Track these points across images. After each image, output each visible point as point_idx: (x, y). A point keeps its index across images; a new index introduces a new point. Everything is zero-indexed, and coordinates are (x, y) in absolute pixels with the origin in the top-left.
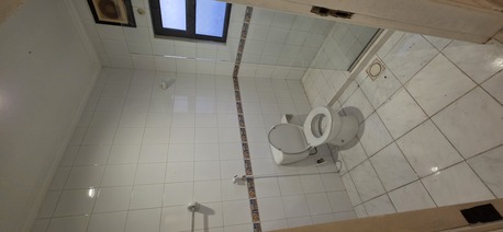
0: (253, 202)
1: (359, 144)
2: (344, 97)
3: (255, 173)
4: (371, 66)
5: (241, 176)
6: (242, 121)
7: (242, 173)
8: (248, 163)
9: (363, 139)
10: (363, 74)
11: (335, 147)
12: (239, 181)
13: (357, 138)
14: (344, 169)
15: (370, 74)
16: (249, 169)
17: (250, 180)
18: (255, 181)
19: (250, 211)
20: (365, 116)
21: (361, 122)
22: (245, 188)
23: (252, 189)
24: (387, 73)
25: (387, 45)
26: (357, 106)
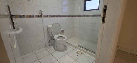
0: (33, 16)
1: (55, 51)
2: (70, 46)
3: (44, 18)
4: (81, 52)
5: (42, 13)
6: (61, 16)
7: (44, 14)
8: (47, 16)
9: (57, 52)
10: (78, 50)
11: (54, 45)
12: (41, 12)
13: (58, 50)
14: (47, 48)
15: (78, 52)
16: (45, 16)
17: (41, 16)
18: (41, 18)
19: (30, 14)
20: (65, 52)
21: (62, 51)
22: (38, 14)
23: (38, 16)
24: (79, 56)
25: (88, 55)
26: (68, 49)
